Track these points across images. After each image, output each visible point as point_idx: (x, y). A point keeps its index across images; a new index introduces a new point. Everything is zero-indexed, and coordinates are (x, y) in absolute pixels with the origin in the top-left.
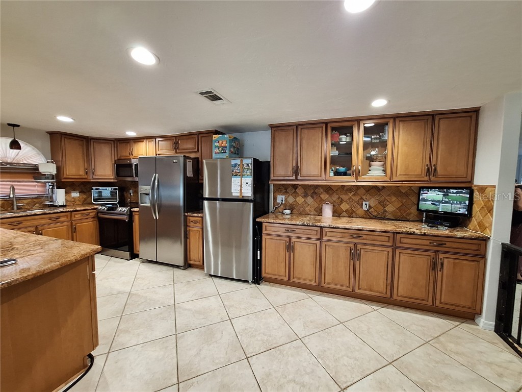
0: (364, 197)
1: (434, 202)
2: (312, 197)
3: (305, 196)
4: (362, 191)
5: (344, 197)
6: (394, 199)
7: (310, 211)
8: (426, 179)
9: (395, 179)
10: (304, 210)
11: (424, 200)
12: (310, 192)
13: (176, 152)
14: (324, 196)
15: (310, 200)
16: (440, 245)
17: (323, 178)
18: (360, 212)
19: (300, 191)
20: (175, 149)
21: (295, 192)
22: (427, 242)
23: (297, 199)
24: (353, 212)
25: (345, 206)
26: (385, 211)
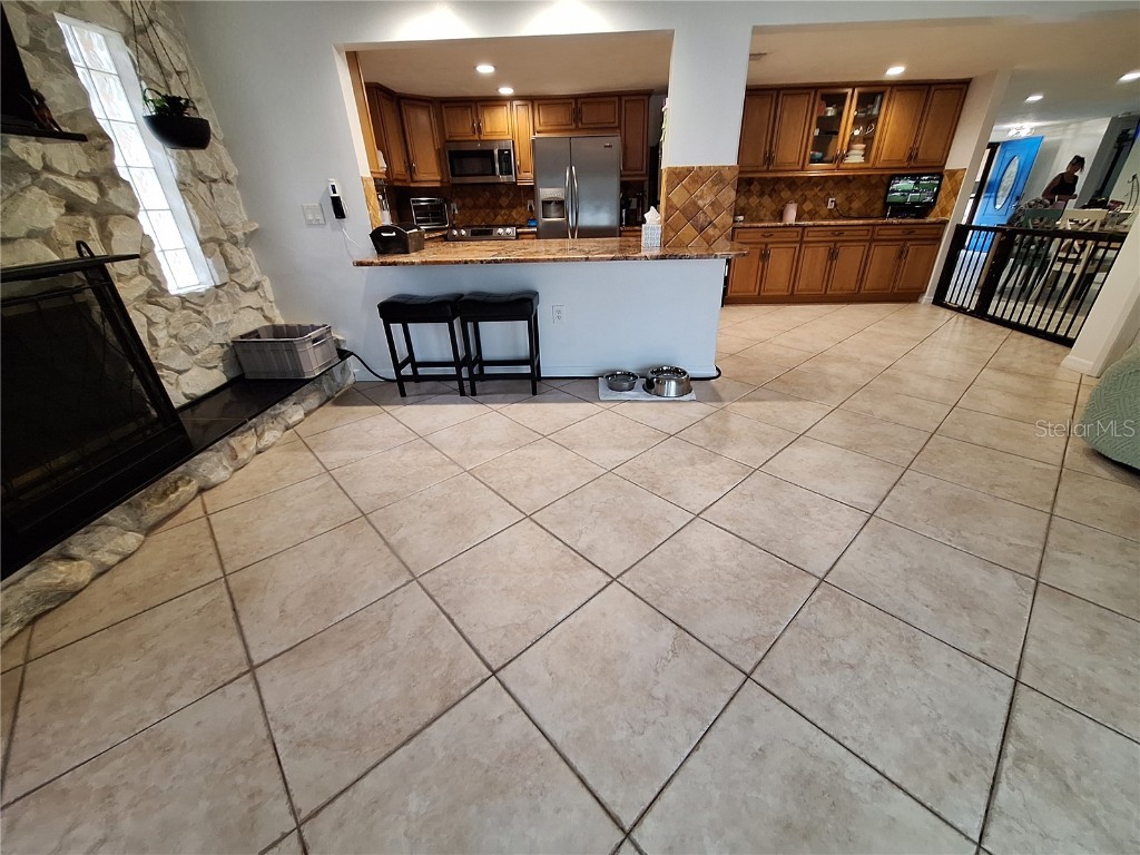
0: (831, 192)
1: (905, 192)
2: (770, 196)
3: (762, 194)
4: (831, 184)
5: (809, 194)
6: (862, 192)
7: (765, 216)
8: (906, 164)
9: (877, 165)
10: (757, 216)
11: (894, 191)
12: (767, 190)
13: (577, 126)
14: (785, 194)
15: (766, 200)
16: (910, 233)
17: (800, 167)
18: (824, 212)
19: (755, 188)
20: (576, 121)
21: (749, 190)
22: (900, 232)
23: (751, 200)
24: (816, 212)
25: (808, 206)
26: (850, 209)
